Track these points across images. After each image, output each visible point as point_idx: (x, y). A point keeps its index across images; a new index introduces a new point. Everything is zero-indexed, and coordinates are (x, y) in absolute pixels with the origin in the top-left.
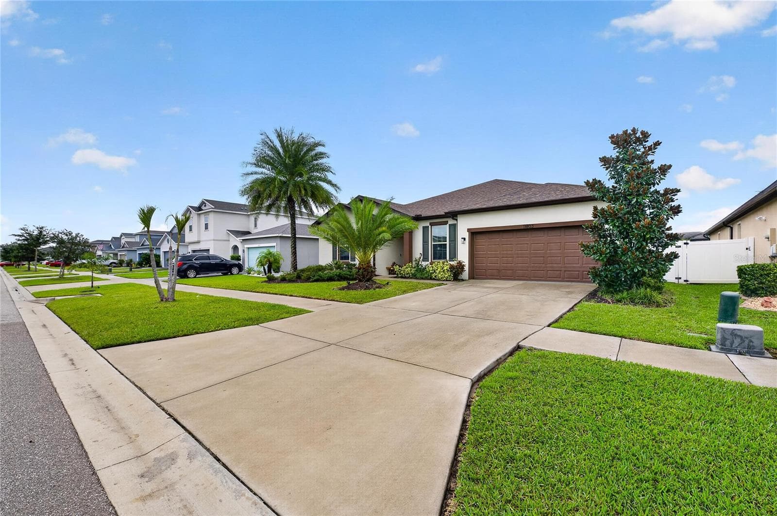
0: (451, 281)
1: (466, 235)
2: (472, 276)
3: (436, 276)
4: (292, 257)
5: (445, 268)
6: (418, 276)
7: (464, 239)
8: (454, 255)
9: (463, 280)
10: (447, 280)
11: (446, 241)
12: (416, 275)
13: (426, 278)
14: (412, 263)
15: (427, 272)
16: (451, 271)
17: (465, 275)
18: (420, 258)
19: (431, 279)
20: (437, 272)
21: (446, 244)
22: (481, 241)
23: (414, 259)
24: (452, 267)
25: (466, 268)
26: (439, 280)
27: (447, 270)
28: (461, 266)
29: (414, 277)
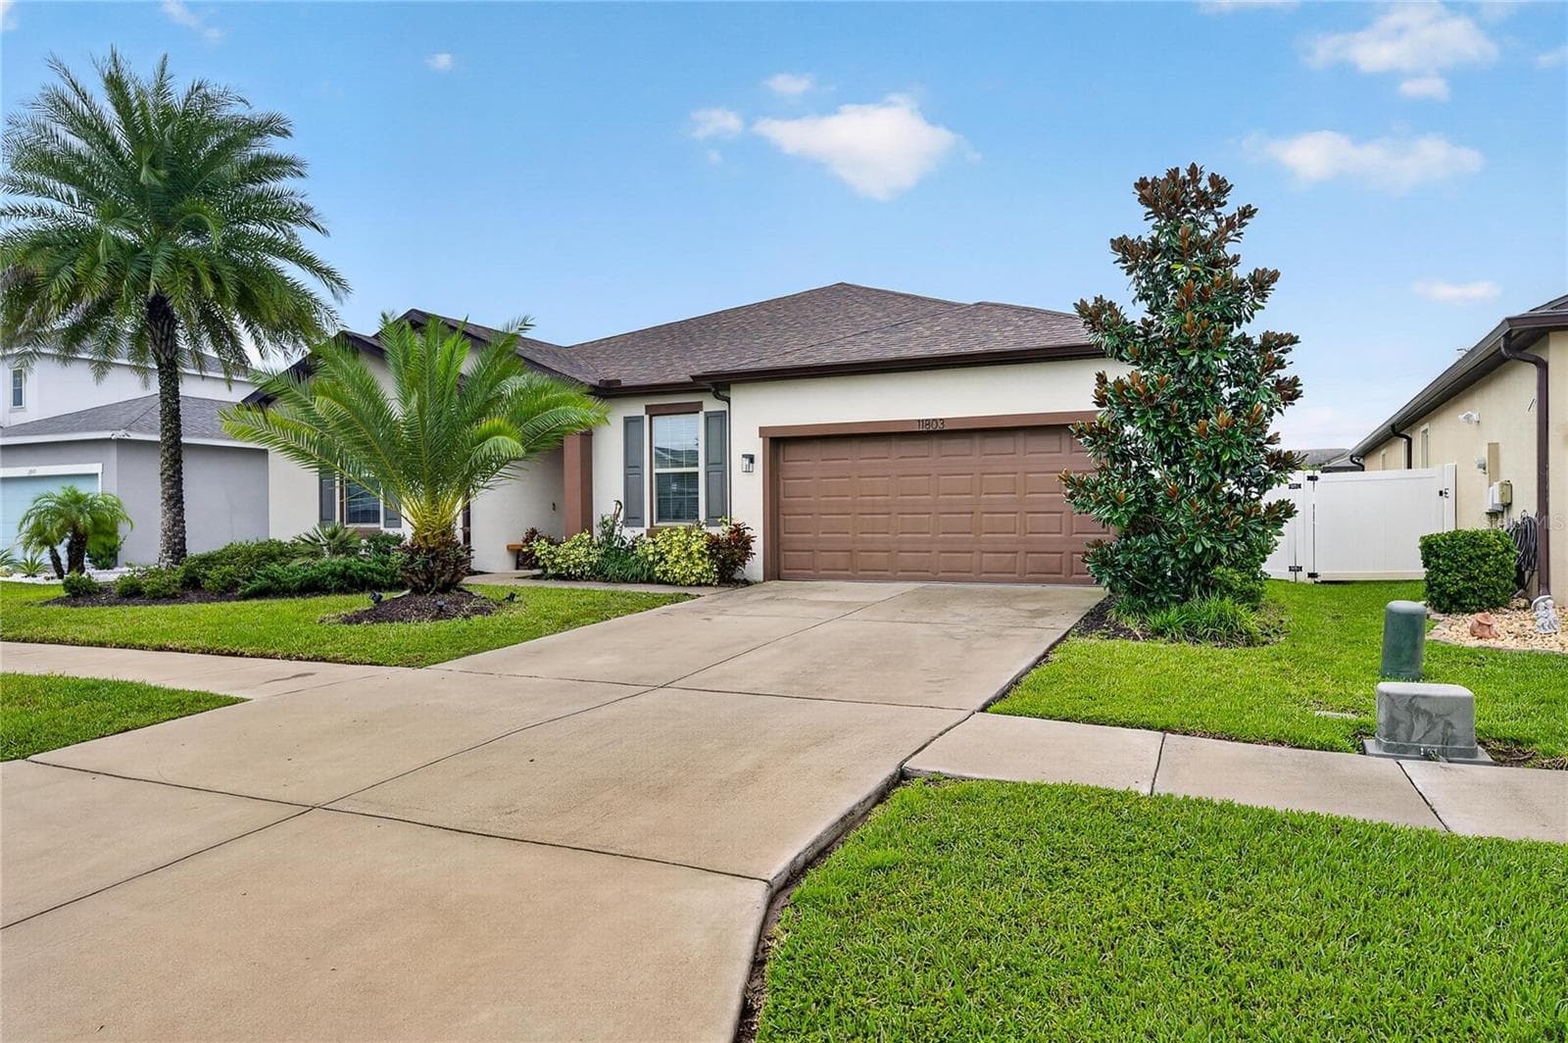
0: (711, 585)
1: (757, 448)
2: (774, 572)
3: (665, 573)
5: (694, 547)
6: (611, 569)
7: (751, 459)
8: (720, 509)
9: (747, 583)
10: (699, 585)
11: (697, 465)
12: (604, 569)
13: (636, 579)
14: (591, 533)
15: (637, 561)
16: (712, 556)
17: (755, 566)
18: (618, 516)
19: (650, 581)
20: (670, 558)
21: (696, 474)
22: (801, 464)
23: (597, 520)
24: (714, 544)
25: (758, 547)
26: (673, 583)
27: (699, 552)
28: (740, 541)
29: (598, 574)
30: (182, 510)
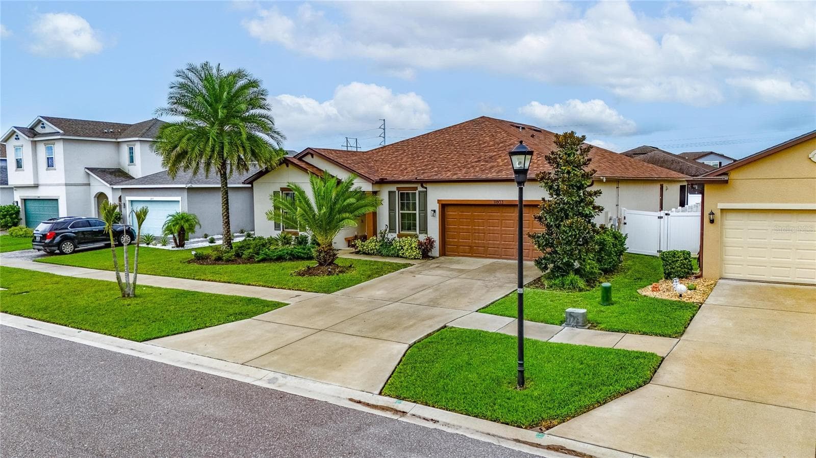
0: (419, 259)
1: (437, 207)
2: (443, 253)
3: (403, 254)
4: (224, 228)
5: (413, 245)
6: (384, 252)
7: (435, 211)
8: (424, 230)
9: (433, 258)
10: (415, 259)
11: (415, 210)
12: (381, 251)
13: (393, 256)
14: (376, 237)
15: (393, 249)
16: (419, 248)
17: (435, 252)
18: (386, 230)
19: (398, 256)
20: (405, 248)
21: (415, 214)
22: (451, 212)
23: (378, 232)
24: (420, 244)
25: (437, 244)
26: (406, 258)
27: (414, 247)
28: (430, 242)
29: (379, 253)
30: (229, 226)
